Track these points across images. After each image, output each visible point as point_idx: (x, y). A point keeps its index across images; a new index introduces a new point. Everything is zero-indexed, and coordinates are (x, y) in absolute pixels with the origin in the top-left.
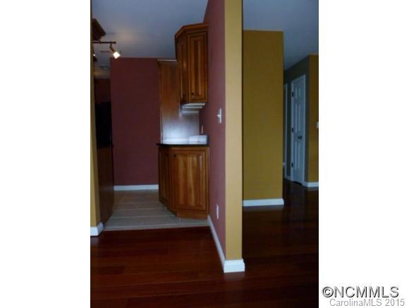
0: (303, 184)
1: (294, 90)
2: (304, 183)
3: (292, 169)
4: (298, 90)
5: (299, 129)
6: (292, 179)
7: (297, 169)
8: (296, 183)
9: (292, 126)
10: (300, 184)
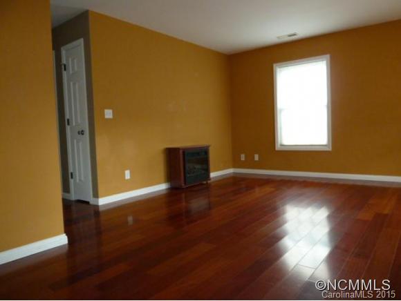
0: (91, 203)
1: (67, 60)
2: (92, 201)
3: (72, 181)
4: (73, 60)
5: (79, 121)
6: (73, 196)
7: (80, 180)
8: (80, 201)
9: (67, 116)
10: (87, 203)
